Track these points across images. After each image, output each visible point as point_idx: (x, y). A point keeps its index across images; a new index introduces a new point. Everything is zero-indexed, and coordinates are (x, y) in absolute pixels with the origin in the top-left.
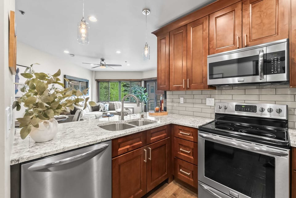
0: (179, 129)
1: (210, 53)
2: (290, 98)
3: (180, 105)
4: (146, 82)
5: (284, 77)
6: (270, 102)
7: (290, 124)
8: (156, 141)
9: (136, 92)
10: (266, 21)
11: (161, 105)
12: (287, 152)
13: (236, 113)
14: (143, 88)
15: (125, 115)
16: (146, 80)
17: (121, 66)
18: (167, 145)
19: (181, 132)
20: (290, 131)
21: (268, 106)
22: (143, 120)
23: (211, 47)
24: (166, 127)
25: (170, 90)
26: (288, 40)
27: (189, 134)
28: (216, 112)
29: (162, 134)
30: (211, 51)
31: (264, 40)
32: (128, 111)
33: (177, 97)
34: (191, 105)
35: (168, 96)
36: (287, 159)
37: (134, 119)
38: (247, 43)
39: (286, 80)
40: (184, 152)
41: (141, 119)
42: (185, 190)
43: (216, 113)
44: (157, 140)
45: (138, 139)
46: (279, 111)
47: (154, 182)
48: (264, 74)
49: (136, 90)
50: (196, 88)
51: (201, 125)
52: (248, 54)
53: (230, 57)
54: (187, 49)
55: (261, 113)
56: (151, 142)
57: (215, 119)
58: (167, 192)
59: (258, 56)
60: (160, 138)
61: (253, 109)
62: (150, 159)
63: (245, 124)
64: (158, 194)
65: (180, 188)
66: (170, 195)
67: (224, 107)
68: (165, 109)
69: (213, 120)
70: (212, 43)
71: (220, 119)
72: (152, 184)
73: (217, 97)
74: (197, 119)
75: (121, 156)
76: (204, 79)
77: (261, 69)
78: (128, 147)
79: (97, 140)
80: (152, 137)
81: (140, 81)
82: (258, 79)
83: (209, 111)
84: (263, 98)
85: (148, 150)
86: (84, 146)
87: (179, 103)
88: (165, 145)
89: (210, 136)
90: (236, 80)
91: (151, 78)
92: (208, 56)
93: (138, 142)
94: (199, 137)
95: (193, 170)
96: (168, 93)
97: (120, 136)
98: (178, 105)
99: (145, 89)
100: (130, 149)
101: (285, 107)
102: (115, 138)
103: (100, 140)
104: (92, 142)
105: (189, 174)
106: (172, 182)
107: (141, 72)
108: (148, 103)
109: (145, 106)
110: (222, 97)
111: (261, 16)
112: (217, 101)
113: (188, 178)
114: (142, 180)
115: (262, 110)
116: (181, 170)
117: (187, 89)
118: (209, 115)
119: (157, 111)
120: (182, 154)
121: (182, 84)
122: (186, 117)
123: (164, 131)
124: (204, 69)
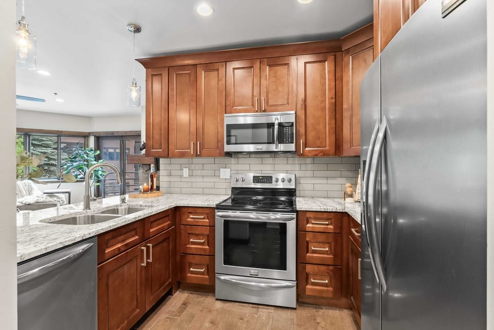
0: (189, 212)
1: (227, 111)
2: (297, 167)
3: (183, 180)
4: (99, 138)
5: (292, 147)
6: (283, 171)
7: (297, 193)
8: (156, 233)
9: (75, 158)
10: (280, 89)
11: (152, 181)
12: (294, 215)
13: (253, 186)
14: (92, 150)
15: (92, 200)
16: (101, 135)
17: (43, 100)
18: (171, 238)
19: (191, 216)
20: (297, 199)
21: (281, 176)
22: (125, 206)
23: (228, 103)
24: (170, 212)
25: (169, 157)
26: (296, 113)
27: (203, 217)
28: (232, 186)
29: (164, 223)
30: (228, 108)
31: (279, 108)
32: (55, 199)
33: (178, 167)
34: (200, 179)
35: (161, 167)
36: (294, 222)
37: (109, 207)
38: (264, 107)
39: (294, 150)
40: (196, 244)
41: (121, 206)
42: (197, 294)
43: (232, 188)
44: (159, 231)
45: (134, 232)
46: (290, 181)
47: (155, 295)
48: (279, 143)
49: (77, 154)
50: (209, 156)
51: (218, 202)
52: (263, 120)
53: (245, 120)
54: (197, 100)
55: (276, 183)
56: (151, 236)
57: (232, 194)
58: (173, 305)
59: (274, 123)
60: (163, 229)
61: (269, 179)
62: (150, 260)
63: (260, 198)
64: (159, 312)
65: (190, 295)
66: (178, 307)
67: (242, 179)
68: (158, 188)
69: (230, 196)
70: (229, 98)
71: (237, 194)
72: (151, 298)
73: (233, 167)
74: (211, 197)
75: (110, 260)
76: (220, 144)
77: (277, 138)
78: (119, 245)
79: (76, 237)
80: (151, 228)
81: (86, 136)
82: (273, 148)
83: (224, 185)
84: (277, 167)
85: (148, 248)
86: (56, 250)
87: (181, 176)
88: (169, 238)
89: (230, 213)
90: (251, 148)
91: (113, 133)
92: (225, 115)
93: (134, 236)
94: (216, 217)
95: (208, 262)
96: (162, 161)
97: (109, 229)
98: (178, 179)
99: (98, 152)
100: (122, 249)
101: (294, 175)
102: (102, 232)
103: (79, 237)
104: (68, 241)
105: (203, 270)
106: (178, 292)
107: (88, 118)
108: (105, 180)
109: (98, 187)
110: (240, 167)
111: (276, 82)
112: (233, 172)
113: (202, 276)
114: (139, 294)
115: (277, 181)
116: (191, 269)
117: (197, 155)
118: (223, 192)
119: (145, 191)
120: (193, 246)
121: (189, 148)
122: (194, 196)
123: (166, 219)
124: (220, 130)
